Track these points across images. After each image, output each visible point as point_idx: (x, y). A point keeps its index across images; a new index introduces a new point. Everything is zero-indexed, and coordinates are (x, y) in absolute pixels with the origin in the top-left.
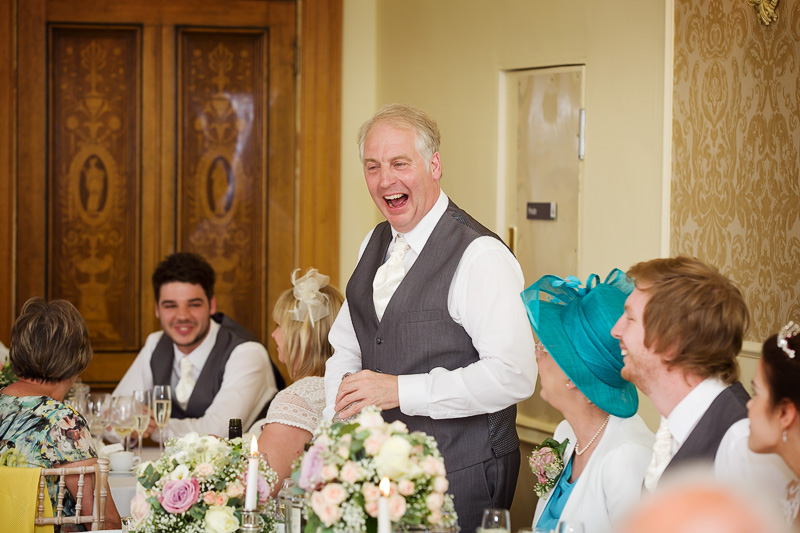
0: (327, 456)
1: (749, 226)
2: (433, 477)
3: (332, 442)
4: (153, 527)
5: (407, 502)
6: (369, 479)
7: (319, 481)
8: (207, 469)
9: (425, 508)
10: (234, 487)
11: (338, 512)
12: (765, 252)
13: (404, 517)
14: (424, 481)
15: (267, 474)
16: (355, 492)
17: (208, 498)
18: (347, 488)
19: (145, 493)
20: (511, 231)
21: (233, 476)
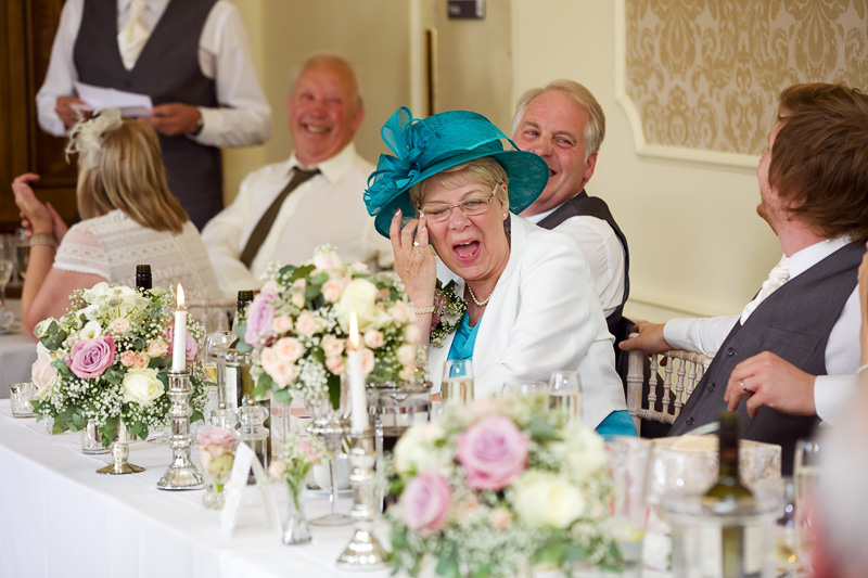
0: (278, 305)
1: (723, 17)
2: (404, 325)
3: (283, 289)
4: (61, 395)
5: (376, 356)
6: (330, 330)
7: (270, 334)
8: (122, 326)
9: (397, 362)
10: (157, 345)
11: (294, 371)
12: (744, 47)
13: (372, 373)
14: (393, 330)
15: (193, 328)
16: (314, 346)
17: (126, 359)
18: (304, 342)
19: (48, 356)
20: (429, 35)
21: (154, 332)
